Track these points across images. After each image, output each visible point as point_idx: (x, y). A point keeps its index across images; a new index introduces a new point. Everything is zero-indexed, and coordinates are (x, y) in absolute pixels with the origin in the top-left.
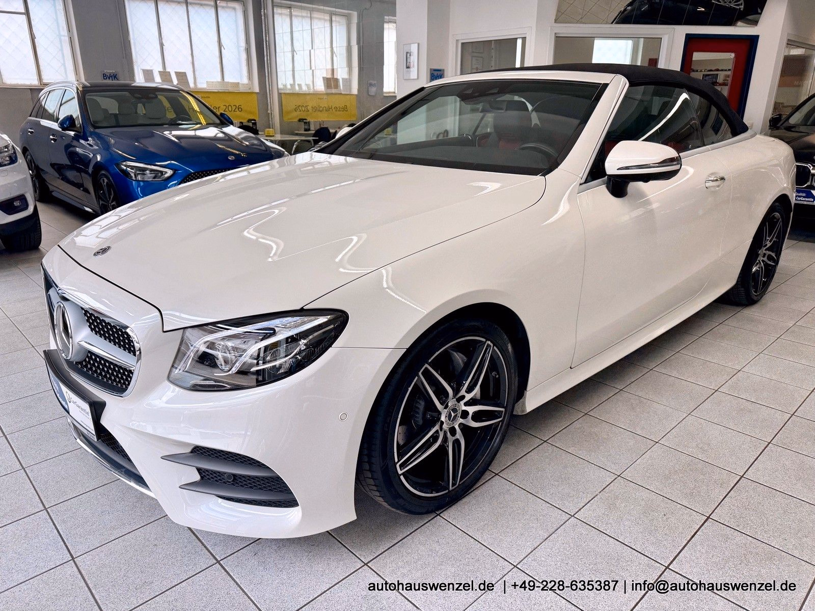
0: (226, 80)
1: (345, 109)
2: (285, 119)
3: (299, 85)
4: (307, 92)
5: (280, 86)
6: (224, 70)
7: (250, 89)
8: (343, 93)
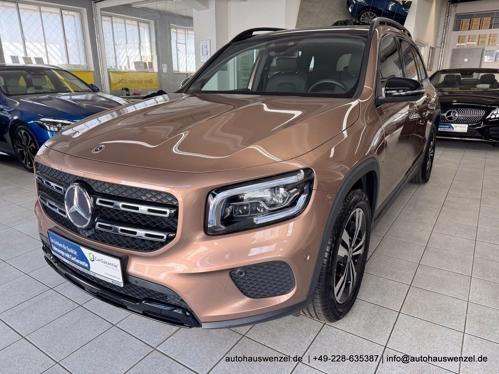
0: (70, 63)
1: (151, 81)
2: (112, 89)
3: (121, 67)
4: (125, 71)
5: (109, 67)
6: (69, 56)
7: (88, 69)
8: (149, 71)
